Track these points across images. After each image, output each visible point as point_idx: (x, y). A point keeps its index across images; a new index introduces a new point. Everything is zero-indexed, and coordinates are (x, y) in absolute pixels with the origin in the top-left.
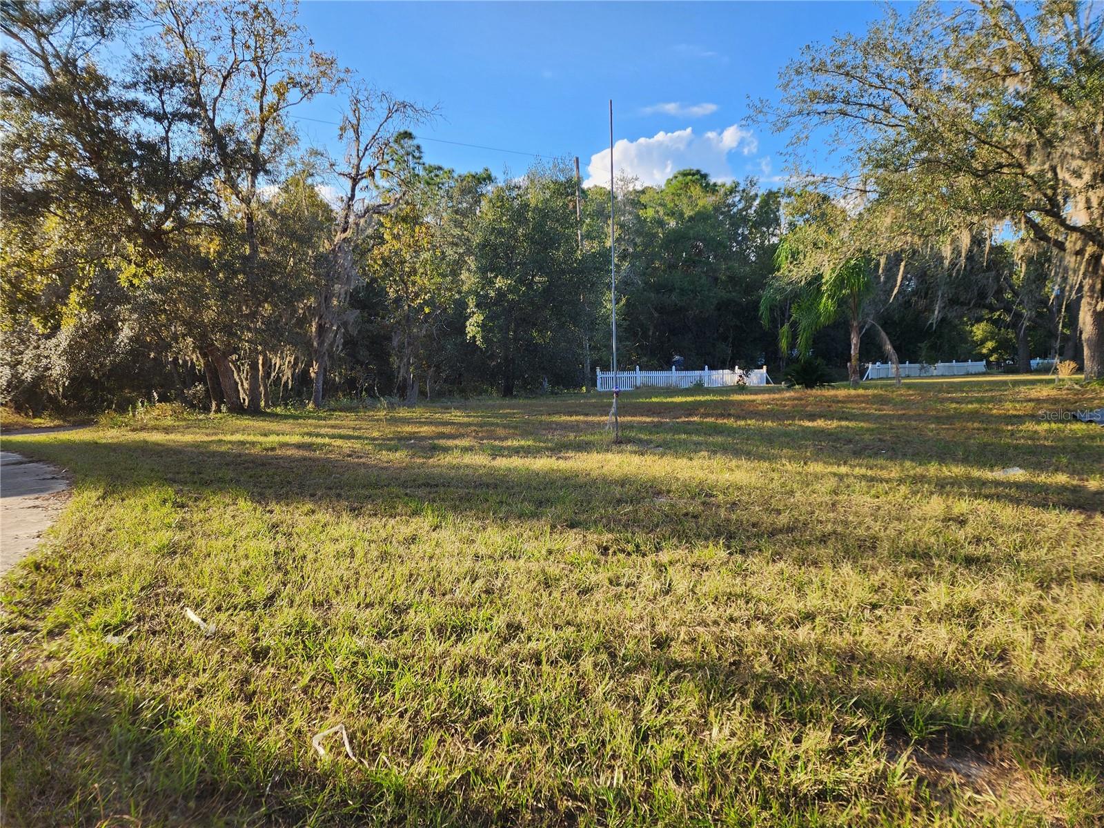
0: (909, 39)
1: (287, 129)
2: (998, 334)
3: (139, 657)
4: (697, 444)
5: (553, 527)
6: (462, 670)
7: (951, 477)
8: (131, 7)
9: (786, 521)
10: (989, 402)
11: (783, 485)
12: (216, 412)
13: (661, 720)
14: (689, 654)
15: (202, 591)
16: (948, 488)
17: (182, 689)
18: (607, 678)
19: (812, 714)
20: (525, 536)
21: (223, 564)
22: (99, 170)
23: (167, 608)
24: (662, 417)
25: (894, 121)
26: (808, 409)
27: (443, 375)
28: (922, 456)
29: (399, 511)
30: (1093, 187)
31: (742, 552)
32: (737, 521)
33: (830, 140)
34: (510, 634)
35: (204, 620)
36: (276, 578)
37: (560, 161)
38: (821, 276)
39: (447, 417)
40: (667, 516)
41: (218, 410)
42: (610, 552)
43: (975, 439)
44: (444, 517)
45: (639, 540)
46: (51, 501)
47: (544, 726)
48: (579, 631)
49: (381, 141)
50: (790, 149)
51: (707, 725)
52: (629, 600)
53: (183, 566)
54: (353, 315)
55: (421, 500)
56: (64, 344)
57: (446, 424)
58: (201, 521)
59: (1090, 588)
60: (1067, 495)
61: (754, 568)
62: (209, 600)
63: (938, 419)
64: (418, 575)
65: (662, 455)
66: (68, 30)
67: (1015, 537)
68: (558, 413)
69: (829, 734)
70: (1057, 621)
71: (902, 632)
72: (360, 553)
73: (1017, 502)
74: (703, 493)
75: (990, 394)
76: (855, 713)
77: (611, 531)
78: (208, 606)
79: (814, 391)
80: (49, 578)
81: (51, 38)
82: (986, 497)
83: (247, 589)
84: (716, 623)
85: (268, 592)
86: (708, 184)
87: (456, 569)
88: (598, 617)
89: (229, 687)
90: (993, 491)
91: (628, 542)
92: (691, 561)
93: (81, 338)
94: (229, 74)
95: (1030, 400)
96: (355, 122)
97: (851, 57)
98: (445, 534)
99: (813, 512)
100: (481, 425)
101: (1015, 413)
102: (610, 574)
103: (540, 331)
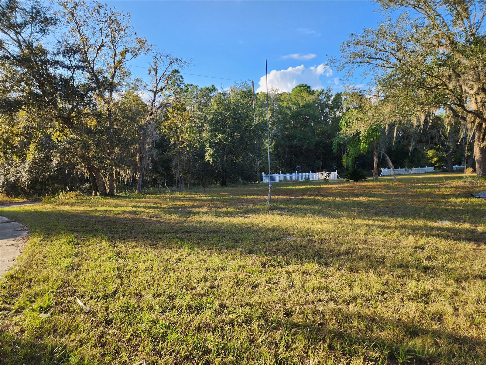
0: (396, 30)
1: (126, 70)
2: (439, 154)
3: (55, 324)
4: (306, 210)
5: (242, 253)
6: (198, 329)
7: (418, 225)
8: (57, 20)
9: (345, 249)
10: (435, 188)
11: (344, 231)
12: (94, 195)
13: (287, 355)
14: (301, 320)
15: (84, 289)
16: (417, 232)
17: (73, 341)
18: (263, 333)
19: (355, 350)
20: (229, 258)
21: (94, 274)
22: (43, 91)
23: (69, 298)
24: (291, 196)
25: (391, 66)
26: (355, 192)
27: (195, 177)
28: (405, 215)
29: (173, 245)
30: (478, 94)
31: (325, 265)
32: (323, 249)
33: (363, 74)
34: (221, 310)
35: (85, 304)
36: (117, 282)
37: (245, 83)
38: (360, 133)
39: (196, 197)
40: (292, 247)
41: (96, 195)
42: (267, 266)
43: (429, 206)
44: (193, 249)
45: (279, 260)
46: (20, 242)
47: (235, 358)
48: (252, 308)
49: (167, 76)
50: (345, 78)
51: (308, 357)
52: (275, 291)
53: (77, 276)
54: (155, 152)
55: (183, 240)
56: (27, 167)
57: (195, 200)
58: (85, 252)
59: (479, 282)
60: (469, 235)
61: (330, 274)
62: (87, 294)
63: (412, 197)
64: (181, 279)
65: (291, 216)
66: (29, 31)
67: (446, 256)
68: (245, 194)
69: (362, 361)
70: (464, 300)
71: (395, 307)
72: (155, 268)
73: (446, 238)
74: (308, 234)
75: (435, 184)
76: (374, 350)
77: (267, 255)
78: (87, 297)
79: (358, 183)
80: (17, 283)
81: (22, 34)
82: (434, 236)
83: (104, 288)
84: (313, 302)
85: (114, 289)
86: (310, 91)
87: (198, 276)
88: (260, 301)
89: (94, 340)
90: (436, 232)
91: (275, 261)
92: (303, 270)
93: (35, 164)
94: (100, 48)
95: (453, 187)
96: (155, 68)
97: (371, 38)
98: (193, 257)
99: (357, 244)
100: (211, 200)
101: (446, 193)
102: (266, 278)
103: (237, 157)
